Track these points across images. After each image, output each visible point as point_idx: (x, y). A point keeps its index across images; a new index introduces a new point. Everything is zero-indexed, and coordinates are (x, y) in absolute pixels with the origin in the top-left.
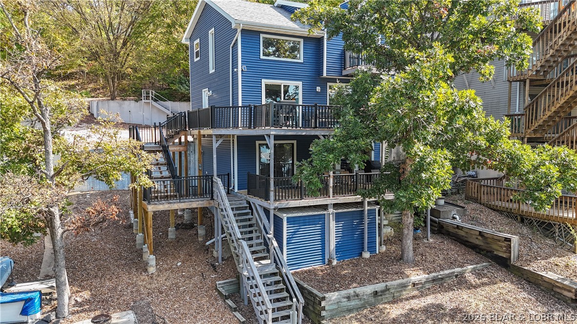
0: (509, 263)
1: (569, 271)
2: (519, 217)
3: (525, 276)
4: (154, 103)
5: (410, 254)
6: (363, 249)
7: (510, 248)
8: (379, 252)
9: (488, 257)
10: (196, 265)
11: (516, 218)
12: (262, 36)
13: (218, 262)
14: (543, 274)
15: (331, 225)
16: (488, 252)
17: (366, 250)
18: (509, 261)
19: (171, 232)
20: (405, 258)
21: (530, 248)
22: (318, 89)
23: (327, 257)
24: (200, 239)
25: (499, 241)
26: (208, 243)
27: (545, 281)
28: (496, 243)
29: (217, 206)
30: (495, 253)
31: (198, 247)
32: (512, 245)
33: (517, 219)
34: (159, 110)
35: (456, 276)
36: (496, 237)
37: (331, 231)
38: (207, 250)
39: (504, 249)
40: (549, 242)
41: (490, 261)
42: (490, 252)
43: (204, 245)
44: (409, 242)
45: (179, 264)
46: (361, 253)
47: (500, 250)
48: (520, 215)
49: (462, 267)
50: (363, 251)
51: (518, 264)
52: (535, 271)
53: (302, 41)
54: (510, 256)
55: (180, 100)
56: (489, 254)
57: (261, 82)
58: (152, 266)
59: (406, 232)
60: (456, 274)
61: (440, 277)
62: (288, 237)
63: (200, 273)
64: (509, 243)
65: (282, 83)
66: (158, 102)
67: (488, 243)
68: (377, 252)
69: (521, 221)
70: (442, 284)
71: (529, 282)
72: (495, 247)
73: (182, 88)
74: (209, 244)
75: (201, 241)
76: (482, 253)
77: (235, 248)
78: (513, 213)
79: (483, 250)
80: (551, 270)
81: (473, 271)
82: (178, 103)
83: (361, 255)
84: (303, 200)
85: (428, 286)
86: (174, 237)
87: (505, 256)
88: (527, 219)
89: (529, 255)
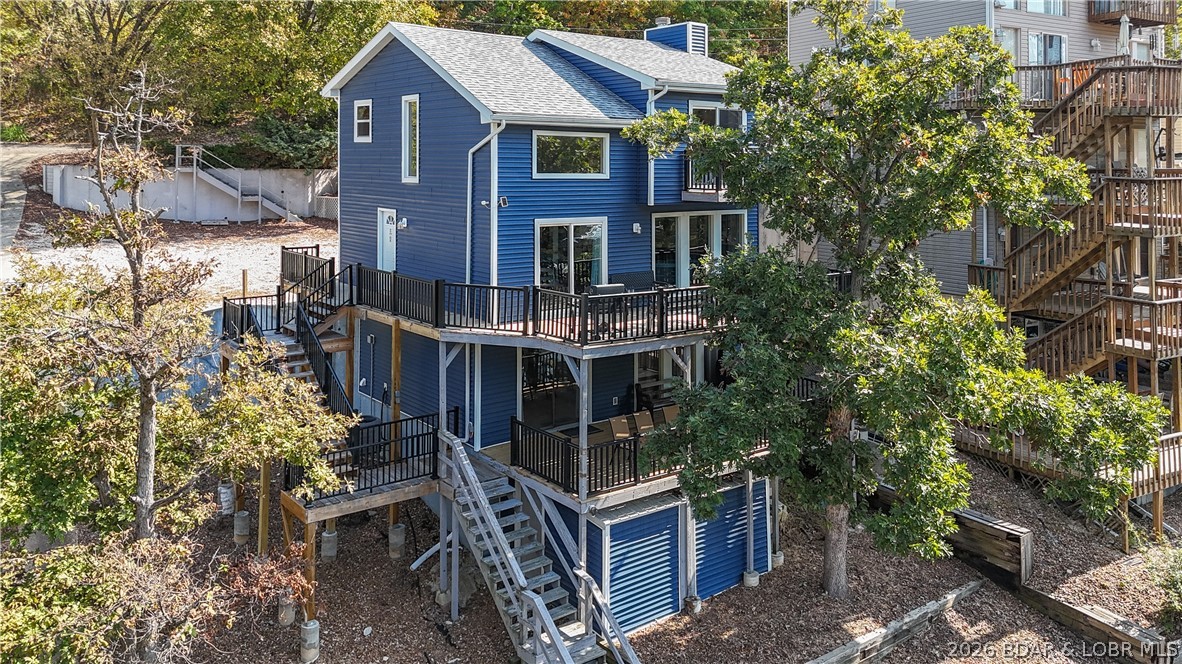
0: (1017, 583)
1: (1128, 600)
2: (1011, 471)
3: (1051, 613)
4: (203, 175)
5: (841, 579)
6: (744, 566)
7: (1019, 554)
8: (774, 569)
9: (973, 565)
10: (404, 630)
11: (1004, 471)
12: (536, 133)
13: (449, 618)
14: (1084, 609)
15: (689, 528)
16: (972, 555)
17: (752, 568)
18: (1017, 579)
19: (329, 541)
20: (833, 587)
21: (1047, 545)
22: (637, 228)
23: (681, 595)
24: (394, 555)
25: (997, 538)
26: (414, 566)
27: (1092, 626)
28: (991, 543)
29: (450, 496)
30: (988, 560)
31: (394, 576)
32: (1022, 548)
33: (1007, 474)
34: (212, 188)
35: (930, 620)
36: (989, 531)
37: (689, 540)
38: (416, 584)
39: (1007, 554)
40: (1076, 529)
41: (979, 574)
42: (978, 556)
43: (406, 571)
44: (840, 555)
45: (368, 631)
46: (742, 575)
47: (1000, 556)
48: (1013, 467)
49: (936, 598)
50: (745, 569)
51: (1034, 587)
52: (1070, 603)
53: (607, 137)
54: (1020, 570)
55: (262, 166)
56: (975, 560)
57: (534, 225)
58: (312, 646)
59: (834, 536)
60: (930, 615)
61: (905, 627)
62: (613, 566)
63: (420, 654)
64: (1017, 545)
65: (572, 222)
66: (209, 170)
67: (973, 540)
68: (770, 569)
69: (1015, 477)
70: (909, 643)
71: (1061, 624)
72: (986, 548)
73: (271, 144)
74: (418, 569)
75: (397, 561)
76: (961, 556)
77: (509, 602)
78: (998, 461)
79: (962, 552)
80: (1099, 601)
81: (959, 606)
82: (257, 172)
83: (741, 578)
84: (640, 485)
85: (887, 650)
86: (333, 553)
87: (1008, 569)
88: (1026, 477)
89: (1049, 564)
